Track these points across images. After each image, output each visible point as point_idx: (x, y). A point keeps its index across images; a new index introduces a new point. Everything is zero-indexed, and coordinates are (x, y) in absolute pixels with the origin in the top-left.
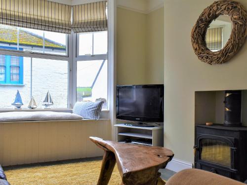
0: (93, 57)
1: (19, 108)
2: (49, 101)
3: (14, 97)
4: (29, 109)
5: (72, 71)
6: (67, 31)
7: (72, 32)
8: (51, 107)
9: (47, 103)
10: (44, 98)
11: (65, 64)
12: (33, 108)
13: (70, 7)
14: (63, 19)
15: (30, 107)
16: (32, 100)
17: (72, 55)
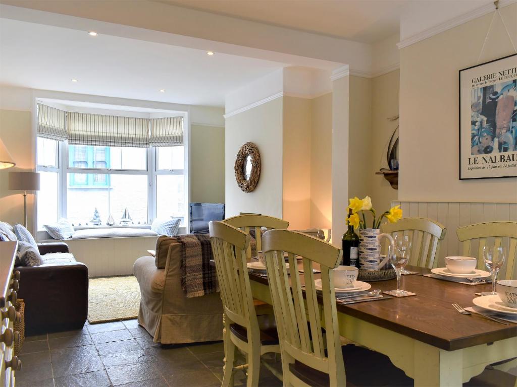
0: (172, 172)
1: (97, 225)
2: (127, 217)
3: (93, 215)
4: (107, 226)
5: (152, 185)
6: (145, 146)
7: (151, 146)
8: (130, 224)
9: (125, 220)
10: (122, 214)
11: (144, 178)
12: (110, 225)
13: (148, 120)
14: (141, 133)
15: (108, 224)
16: (110, 217)
17: (151, 169)
